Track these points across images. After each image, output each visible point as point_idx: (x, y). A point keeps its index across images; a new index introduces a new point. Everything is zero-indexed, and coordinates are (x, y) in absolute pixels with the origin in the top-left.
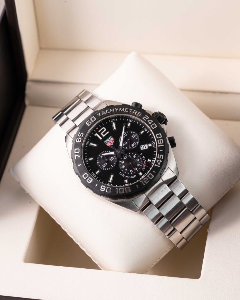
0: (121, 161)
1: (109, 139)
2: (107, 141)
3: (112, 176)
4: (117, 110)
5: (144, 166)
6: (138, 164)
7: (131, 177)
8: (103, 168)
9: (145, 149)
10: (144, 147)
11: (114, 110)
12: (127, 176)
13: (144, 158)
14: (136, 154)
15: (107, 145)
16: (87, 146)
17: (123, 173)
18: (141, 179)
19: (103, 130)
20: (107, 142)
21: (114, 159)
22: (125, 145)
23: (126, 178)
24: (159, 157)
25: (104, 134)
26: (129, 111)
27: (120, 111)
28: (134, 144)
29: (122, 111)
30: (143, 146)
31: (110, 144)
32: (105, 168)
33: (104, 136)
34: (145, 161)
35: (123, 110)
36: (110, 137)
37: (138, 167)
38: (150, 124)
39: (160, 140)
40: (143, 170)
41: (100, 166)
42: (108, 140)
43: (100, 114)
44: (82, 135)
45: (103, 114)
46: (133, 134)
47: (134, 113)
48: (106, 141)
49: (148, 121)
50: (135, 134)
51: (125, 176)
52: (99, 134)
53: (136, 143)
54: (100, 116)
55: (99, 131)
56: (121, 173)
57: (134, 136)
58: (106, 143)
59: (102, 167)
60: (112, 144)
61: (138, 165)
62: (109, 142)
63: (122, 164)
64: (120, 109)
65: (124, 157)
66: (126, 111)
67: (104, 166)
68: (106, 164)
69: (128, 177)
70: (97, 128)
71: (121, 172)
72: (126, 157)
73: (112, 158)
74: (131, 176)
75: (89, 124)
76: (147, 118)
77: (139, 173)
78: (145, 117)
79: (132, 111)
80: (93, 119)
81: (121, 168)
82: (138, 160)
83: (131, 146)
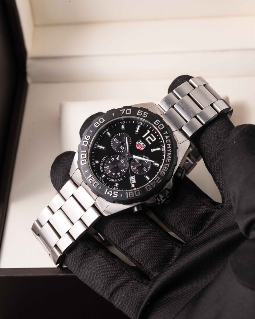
0: (119, 157)
1: (143, 144)
2: (141, 143)
3: (103, 148)
4: (169, 150)
5: (111, 180)
6: (115, 174)
7: (101, 167)
8: (113, 139)
9: (131, 181)
10: (132, 180)
13: (120, 179)
14: (125, 172)
15: (137, 143)
16: (138, 123)
17: (106, 159)
18: (98, 176)
19: (153, 139)
21: (122, 150)
22: (136, 161)
23: (100, 162)
24: (115, 193)
25: (149, 139)
26: (167, 163)
28: (136, 170)
29: (168, 155)
30: (134, 179)
31: (138, 146)
32: (113, 141)
33: (147, 139)
34: (117, 180)
36: (145, 145)
37: (111, 174)
40: (108, 178)
41: (115, 136)
42: (142, 144)
44: (145, 116)
45: (166, 137)
46: (147, 169)
47: (164, 168)
48: (141, 141)
49: (155, 182)
50: (146, 171)
51: (103, 161)
52: (149, 135)
53: (137, 172)
54: (164, 134)
55: (152, 135)
56: (106, 157)
57: (145, 169)
58: (139, 141)
59: (115, 138)
60: (137, 148)
61: (113, 174)
62: (140, 145)
63: (115, 158)
64: (170, 154)
65: (123, 160)
67: (115, 140)
68: (117, 142)
69: (102, 164)
70: (156, 133)
71: (108, 157)
72: (122, 162)
73: (123, 148)
74: (103, 167)
75: (156, 123)
76: (159, 181)
77: (105, 175)
78: (159, 179)
79: (167, 166)
80: (161, 127)
81: (112, 157)
82: (119, 174)
83: (133, 167)
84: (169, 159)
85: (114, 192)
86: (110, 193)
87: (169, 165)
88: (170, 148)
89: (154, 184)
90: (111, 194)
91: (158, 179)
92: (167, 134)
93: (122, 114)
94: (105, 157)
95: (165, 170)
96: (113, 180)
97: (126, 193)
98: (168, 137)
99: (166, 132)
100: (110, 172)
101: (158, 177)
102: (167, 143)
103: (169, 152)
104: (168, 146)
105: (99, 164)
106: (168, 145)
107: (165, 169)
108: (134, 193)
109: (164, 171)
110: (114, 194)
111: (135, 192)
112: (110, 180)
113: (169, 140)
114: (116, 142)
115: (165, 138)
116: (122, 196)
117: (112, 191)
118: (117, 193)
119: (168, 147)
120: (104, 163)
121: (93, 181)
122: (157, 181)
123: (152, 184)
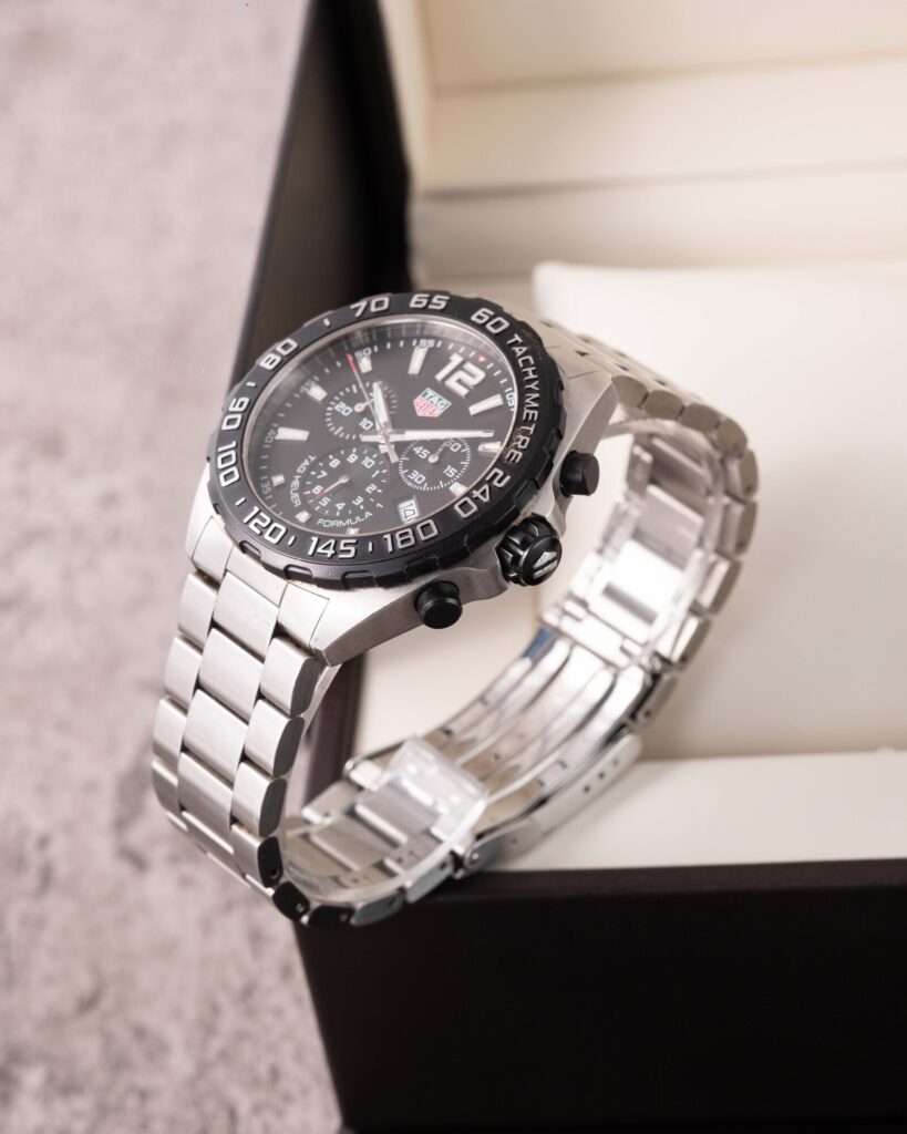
0: (356, 454)
1: (440, 399)
2: (431, 397)
4: (532, 386)
5: (332, 523)
6: (343, 504)
7: (294, 492)
8: (333, 406)
9: (402, 516)
10: (408, 513)
11: (532, 376)
12: (299, 479)
13: (363, 517)
14: (379, 491)
15: (417, 400)
16: (418, 343)
17: (310, 468)
19: (474, 376)
20: (427, 397)
21: (364, 432)
22: (418, 452)
23: (289, 479)
24: (346, 545)
25: (459, 381)
26: (527, 422)
27: (528, 395)
28: (420, 479)
29: (528, 401)
30: (414, 507)
31: (421, 407)
32: (334, 412)
33: (451, 382)
34: (354, 521)
35: (528, 403)
36: (445, 401)
37: (331, 507)
38: (473, 495)
39: (411, 536)
40: (320, 521)
41: (339, 396)
42: (435, 399)
43: (517, 342)
44: (440, 305)
45: (516, 349)
46: (459, 467)
47: (518, 440)
48: (431, 393)
49: (486, 487)
50: (457, 474)
51: (298, 474)
53: (422, 485)
54: (510, 342)
55: (470, 367)
56: (309, 460)
57: (450, 471)
58: (426, 394)
59: (337, 402)
60: (420, 413)
61: (337, 505)
62: (430, 404)
63: (343, 459)
64: (536, 396)
65: (371, 458)
66: (528, 415)
67: (341, 407)
68: (347, 411)
69: (296, 483)
70: (482, 359)
71: (316, 462)
72: (370, 464)
73: (368, 425)
74: (301, 491)
75: (479, 317)
76: (499, 482)
77: (309, 512)
78: (501, 473)
79: (526, 433)
80: (497, 325)
81: (331, 457)
82: (359, 501)
83: (410, 473)
84: (531, 412)
85: (343, 542)
86: (327, 547)
87: (532, 429)
88: (536, 379)
89: (483, 493)
90: (330, 552)
91: (496, 474)
92: (520, 341)
93: (359, 313)
94: (306, 463)
95: (520, 446)
96: (340, 523)
97: (385, 536)
98: (524, 349)
99: (517, 338)
100: (325, 502)
101: (496, 470)
102: (521, 365)
103: (531, 390)
104: (526, 374)
105: (285, 486)
106: (526, 372)
107: (519, 443)
108: (415, 534)
109: (517, 449)
110: (342, 548)
111: (418, 527)
112: (327, 523)
113: (530, 358)
114: (343, 412)
115: (515, 353)
116: (370, 549)
117: (333, 541)
118: (354, 541)
119: (526, 378)
120: (302, 482)
121: (264, 525)
122: (495, 483)
123: (476, 494)
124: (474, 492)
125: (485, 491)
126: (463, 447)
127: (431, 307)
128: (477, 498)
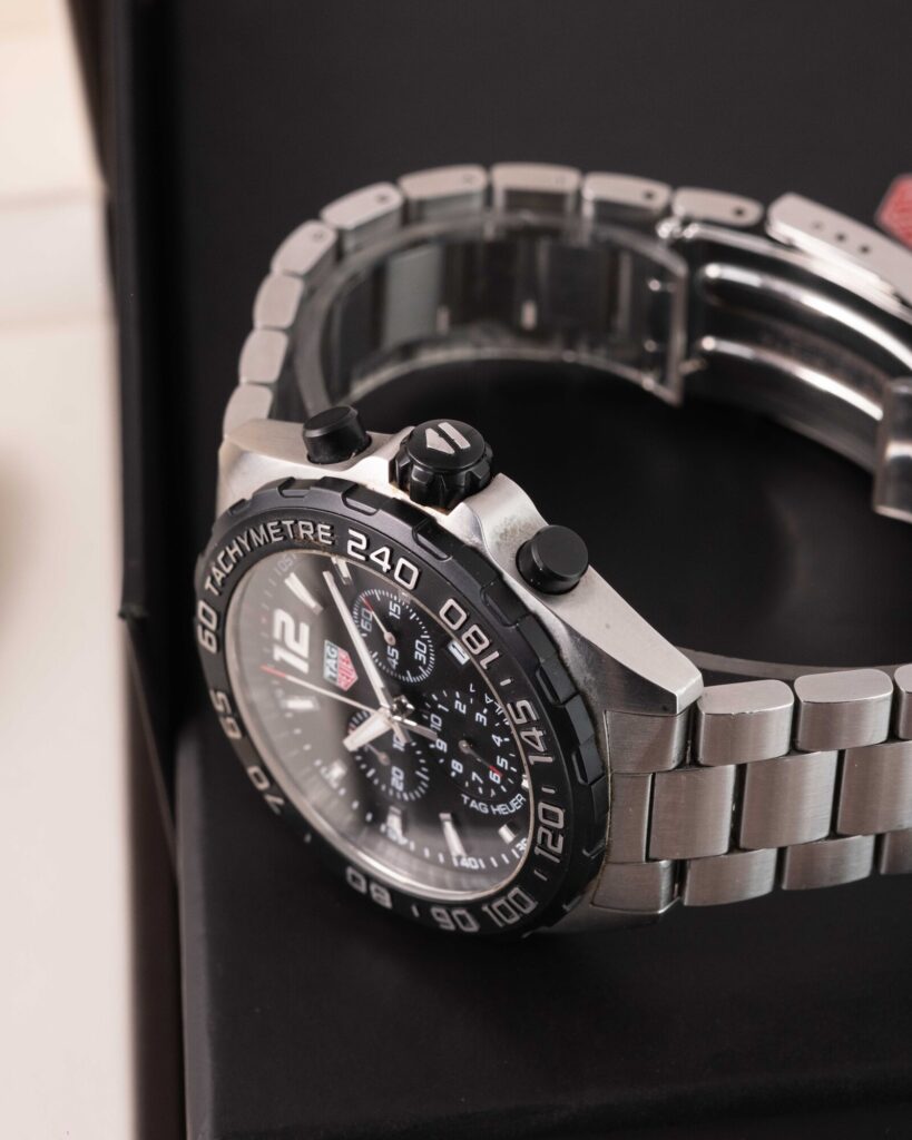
0: (435, 743)
1: (329, 657)
2: (331, 670)
4: (245, 542)
6: (494, 737)
7: (510, 808)
8: (401, 793)
11: (237, 548)
12: (495, 807)
14: (458, 695)
15: (343, 685)
17: (477, 797)
19: (284, 623)
20: (334, 675)
22: (395, 663)
23: (500, 819)
24: (518, 716)
25: (297, 640)
26: (284, 533)
27: (256, 544)
28: (420, 646)
29: (262, 542)
31: (348, 678)
32: (406, 790)
33: (303, 650)
35: (265, 540)
36: (327, 649)
37: (503, 752)
38: (388, 571)
39: (469, 634)
41: (387, 790)
42: (331, 663)
43: (212, 583)
45: (218, 579)
48: (328, 672)
49: (373, 557)
51: (490, 810)
52: (285, 646)
53: (424, 641)
54: (216, 592)
55: (277, 633)
56: (469, 802)
57: (395, 609)
59: (395, 790)
60: (355, 676)
61: (498, 744)
63: (448, 757)
64: (253, 533)
65: (430, 721)
66: (276, 536)
67: (397, 784)
68: (397, 773)
69: (500, 809)
70: (263, 620)
71: (466, 792)
72: (437, 720)
74: (506, 799)
75: (210, 643)
76: (360, 542)
77: (522, 779)
78: (351, 543)
79: (295, 530)
80: (207, 616)
81: (453, 774)
82: (480, 717)
83: (420, 663)
84: (271, 532)
85: (518, 721)
86: (533, 739)
87: (288, 523)
88: (238, 542)
89: (380, 557)
90: (537, 734)
93: (279, 800)
94: (473, 804)
98: (215, 570)
100: (502, 762)
102: (232, 567)
103: (251, 543)
104: (237, 557)
106: (235, 557)
107: (309, 533)
109: (315, 531)
110: (524, 720)
111: (456, 628)
114: (401, 777)
115: (224, 581)
116: (508, 681)
117: (523, 734)
118: (509, 705)
119: (242, 555)
120: (495, 802)
122: (363, 547)
123: (386, 566)
124: (385, 570)
125: (378, 556)
126: (362, 605)
127: (229, 710)
128: (390, 562)
